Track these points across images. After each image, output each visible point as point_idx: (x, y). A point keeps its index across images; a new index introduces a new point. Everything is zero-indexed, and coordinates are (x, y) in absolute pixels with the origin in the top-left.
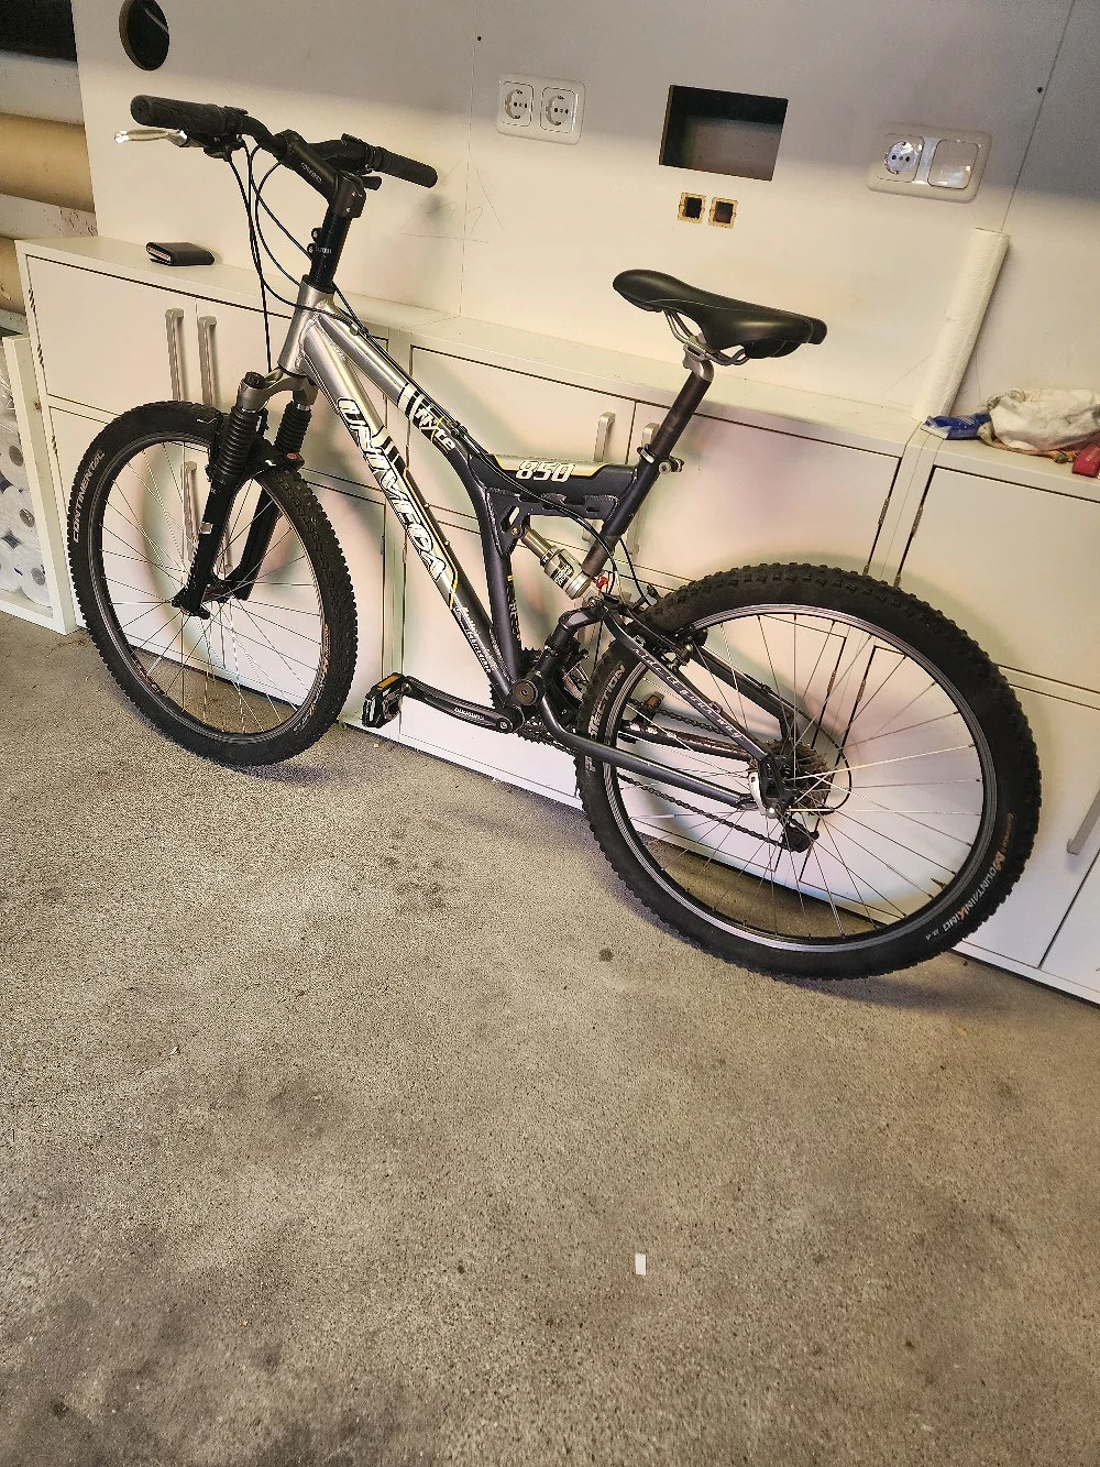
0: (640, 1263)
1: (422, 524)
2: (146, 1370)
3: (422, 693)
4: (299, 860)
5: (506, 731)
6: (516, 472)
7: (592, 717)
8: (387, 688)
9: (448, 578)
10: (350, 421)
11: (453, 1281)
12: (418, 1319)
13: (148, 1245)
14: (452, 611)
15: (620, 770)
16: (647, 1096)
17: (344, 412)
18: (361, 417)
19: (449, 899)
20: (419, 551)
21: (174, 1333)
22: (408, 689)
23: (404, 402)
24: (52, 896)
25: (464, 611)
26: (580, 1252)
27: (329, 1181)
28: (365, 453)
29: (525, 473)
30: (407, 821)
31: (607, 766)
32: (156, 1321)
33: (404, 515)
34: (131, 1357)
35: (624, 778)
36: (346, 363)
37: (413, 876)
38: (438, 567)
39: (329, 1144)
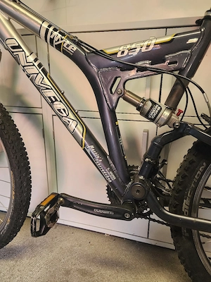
1: (61, 101)
3: (71, 202)
5: (130, 219)
6: (117, 53)
7: (185, 201)
8: (47, 205)
9: (79, 131)
10: (13, 50)
14: (84, 149)
15: (200, 232)
17: (9, 46)
18: (19, 47)
20: (60, 118)
22: (61, 202)
23: (43, 33)
25: (91, 148)
28: (23, 67)
29: (123, 52)
31: (195, 232)
33: (50, 97)
35: (204, 236)
36: (9, 21)
38: (73, 125)
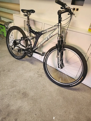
0: (54, 118)
2: (5, 118)
4: (30, 71)
11: (35, 116)
12: (30, 119)
13: (8, 106)
16: (58, 100)
19: (43, 76)
21: (8, 115)
24: (9, 71)
26: (48, 115)
27: (26, 102)
30: (40, 68)
32: (7, 113)
34: (4, 116)
37: (40, 74)
39: (26, 99)
